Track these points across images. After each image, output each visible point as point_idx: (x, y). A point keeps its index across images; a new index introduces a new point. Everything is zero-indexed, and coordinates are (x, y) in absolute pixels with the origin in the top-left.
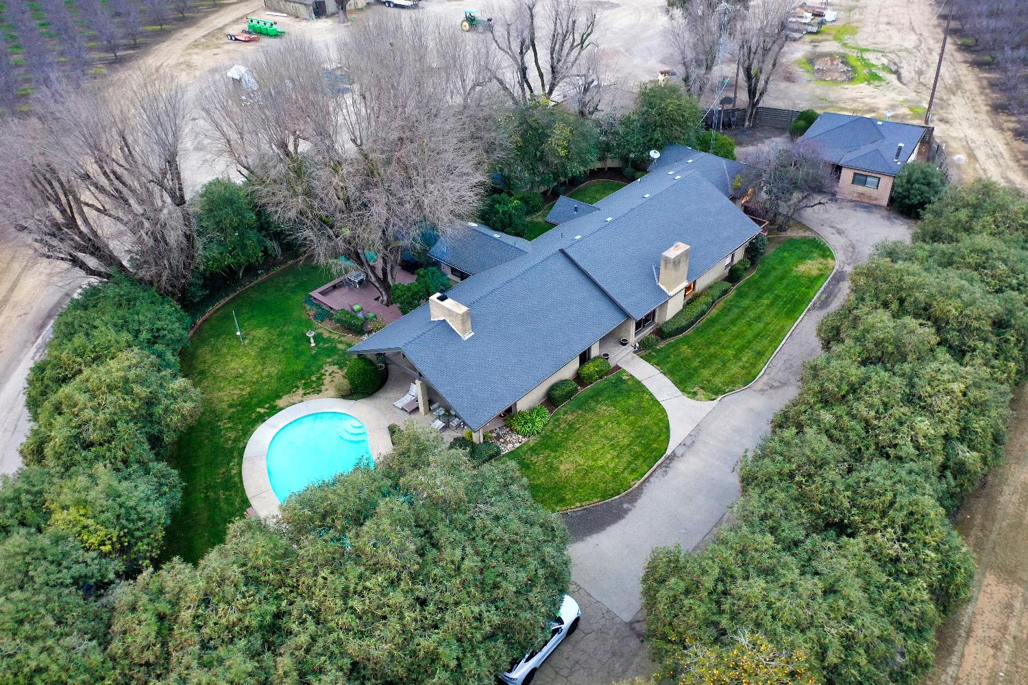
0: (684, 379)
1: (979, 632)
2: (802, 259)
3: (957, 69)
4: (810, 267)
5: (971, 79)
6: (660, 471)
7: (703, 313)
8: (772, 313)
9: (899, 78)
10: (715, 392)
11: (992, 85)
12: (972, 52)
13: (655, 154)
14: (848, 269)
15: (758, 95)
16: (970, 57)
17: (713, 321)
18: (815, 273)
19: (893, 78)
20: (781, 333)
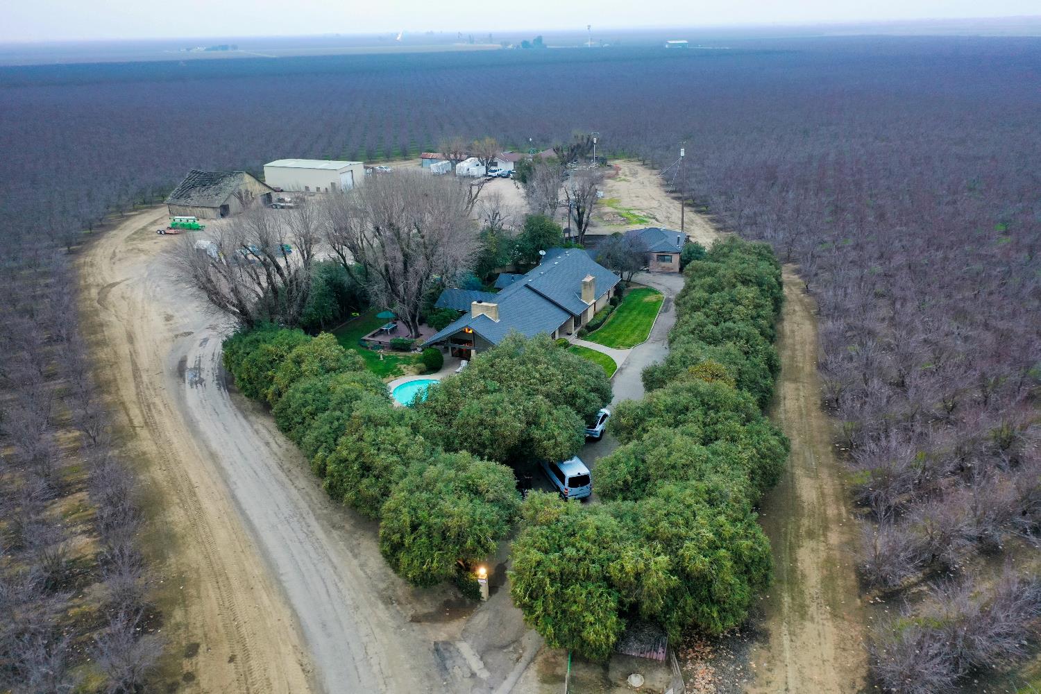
0: (610, 343)
1: (788, 397)
2: (645, 296)
3: (690, 215)
4: (651, 298)
5: (698, 219)
6: (618, 374)
7: (605, 319)
8: (641, 316)
9: (657, 220)
10: (630, 346)
11: (712, 220)
12: (693, 207)
13: (542, 253)
14: (672, 297)
15: (583, 226)
16: (694, 209)
17: (612, 323)
18: (655, 300)
19: (654, 220)
20: (649, 325)
